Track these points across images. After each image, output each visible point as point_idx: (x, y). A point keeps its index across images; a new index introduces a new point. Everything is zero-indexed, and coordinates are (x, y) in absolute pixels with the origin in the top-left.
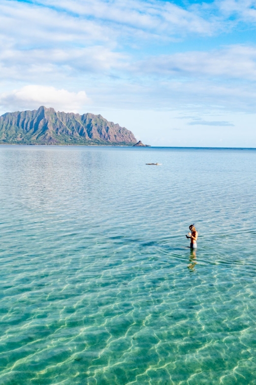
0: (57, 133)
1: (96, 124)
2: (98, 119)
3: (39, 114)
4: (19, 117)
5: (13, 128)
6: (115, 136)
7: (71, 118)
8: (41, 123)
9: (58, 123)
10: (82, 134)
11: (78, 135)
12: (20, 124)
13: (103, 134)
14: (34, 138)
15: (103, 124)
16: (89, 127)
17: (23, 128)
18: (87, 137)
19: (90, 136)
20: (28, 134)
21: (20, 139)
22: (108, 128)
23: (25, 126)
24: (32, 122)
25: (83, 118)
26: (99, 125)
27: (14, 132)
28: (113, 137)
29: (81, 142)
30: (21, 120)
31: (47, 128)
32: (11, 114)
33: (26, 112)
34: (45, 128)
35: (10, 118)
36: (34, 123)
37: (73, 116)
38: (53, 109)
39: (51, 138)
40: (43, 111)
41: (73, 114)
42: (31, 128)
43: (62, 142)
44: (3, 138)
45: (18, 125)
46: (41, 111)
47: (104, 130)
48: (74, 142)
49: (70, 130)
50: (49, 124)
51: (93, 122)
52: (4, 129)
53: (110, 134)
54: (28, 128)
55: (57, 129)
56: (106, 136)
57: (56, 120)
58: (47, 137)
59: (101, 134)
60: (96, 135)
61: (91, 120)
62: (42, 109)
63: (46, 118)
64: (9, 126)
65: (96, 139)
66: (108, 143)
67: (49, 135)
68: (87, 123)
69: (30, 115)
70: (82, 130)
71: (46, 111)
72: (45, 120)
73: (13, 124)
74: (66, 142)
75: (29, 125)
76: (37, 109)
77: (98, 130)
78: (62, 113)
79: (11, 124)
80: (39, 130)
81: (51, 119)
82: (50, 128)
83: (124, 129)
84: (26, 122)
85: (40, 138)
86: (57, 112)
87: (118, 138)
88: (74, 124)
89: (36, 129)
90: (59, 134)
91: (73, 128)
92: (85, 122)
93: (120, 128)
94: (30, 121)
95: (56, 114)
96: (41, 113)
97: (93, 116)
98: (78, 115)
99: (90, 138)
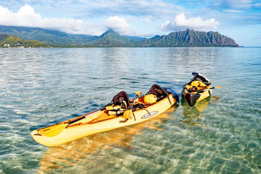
0: (195, 41)
1: (215, 37)
2: (216, 34)
3: (186, 32)
4: (177, 34)
5: (174, 39)
6: (225, 42)
7: (202, 34)
8: (187, 37)
9: (195, 37)
10: (207, 41)
11: (205, 42)
12: (177, 38)
13: (218, 41)
14: (183, 44)
15: (219, 36)
16: (211, 38)
17: (178, 39)
18: (210, 43)
19: (211, 42)
20: (181, 42)
21: (176, 45)
22: (221, 38)
23: (179, 38)
24: (183, 36)
25: (208, 33)
26: (216, 37)
27: (174, 42)
28: (223, 43)
29: (207, 45)
30: (178, 36)
31: (190, 39)
32: (173, 33)
33: (180, 32)
34: (189, 39)
35: (173, 35)
36: (184, 37)
37: (203, 33)
38: (193, 30)
39: (191, 44)
40: (188, 31)
41: (203, 32)
42: (182, 39)
43: (197, 46)
44: (169, 44)
45: (176, 38)
46: (187, 31)
47: (219, 39)
48: (203, 45)
49: (201, 40)
50: (191, 37)
51: (213, 36)
52: (169, 40)
53: (222, 41)
54: (181, 39)
55: (195, 40)
56: (220, 42)
57: (194, 35)
58: (190, 44)
59: (217, 41)
60: (214, 42)
61: (212, 34)
62: (188, 30)
63: (189, 34)
64: (172, 39)
65: (214, 44)
66: (221, 46)
67: (190, 42)
68: (210, 36)
69: (182, 33)
70: (207, 39)
71: (190, 31)
72: (189, 35)
73: (174, 38)
74: (199, 46)
75: (181, 38)
76: (185, 30)
77: (216, 40)
78: (198, 32)
79: (173, 38)
80: (186, 40)
81: (192, 35)
82: (191, 39)
83: (230, 38)
84: (180, 36)
85: (186, 44)
86: (195, 31)
87: (226, 43)
88: (203, 37)
89: (185, 40)
90: (195, 42)
91: (203, 39)
92: (209, 36)
93: (228, 38)
94: (182, 36)
95: (194, 32)
96: (187, 32)
97: (213, 32)
98: (205, 32)
99: (211, 43)
